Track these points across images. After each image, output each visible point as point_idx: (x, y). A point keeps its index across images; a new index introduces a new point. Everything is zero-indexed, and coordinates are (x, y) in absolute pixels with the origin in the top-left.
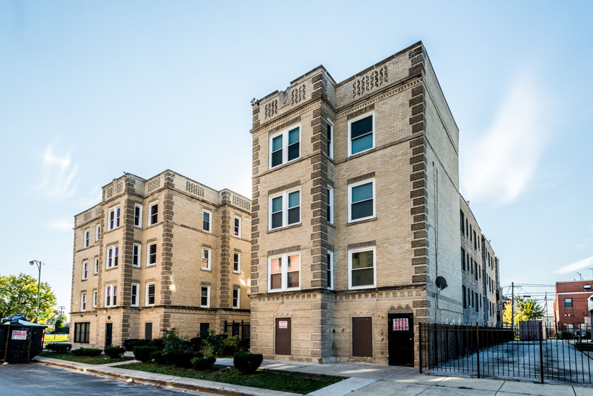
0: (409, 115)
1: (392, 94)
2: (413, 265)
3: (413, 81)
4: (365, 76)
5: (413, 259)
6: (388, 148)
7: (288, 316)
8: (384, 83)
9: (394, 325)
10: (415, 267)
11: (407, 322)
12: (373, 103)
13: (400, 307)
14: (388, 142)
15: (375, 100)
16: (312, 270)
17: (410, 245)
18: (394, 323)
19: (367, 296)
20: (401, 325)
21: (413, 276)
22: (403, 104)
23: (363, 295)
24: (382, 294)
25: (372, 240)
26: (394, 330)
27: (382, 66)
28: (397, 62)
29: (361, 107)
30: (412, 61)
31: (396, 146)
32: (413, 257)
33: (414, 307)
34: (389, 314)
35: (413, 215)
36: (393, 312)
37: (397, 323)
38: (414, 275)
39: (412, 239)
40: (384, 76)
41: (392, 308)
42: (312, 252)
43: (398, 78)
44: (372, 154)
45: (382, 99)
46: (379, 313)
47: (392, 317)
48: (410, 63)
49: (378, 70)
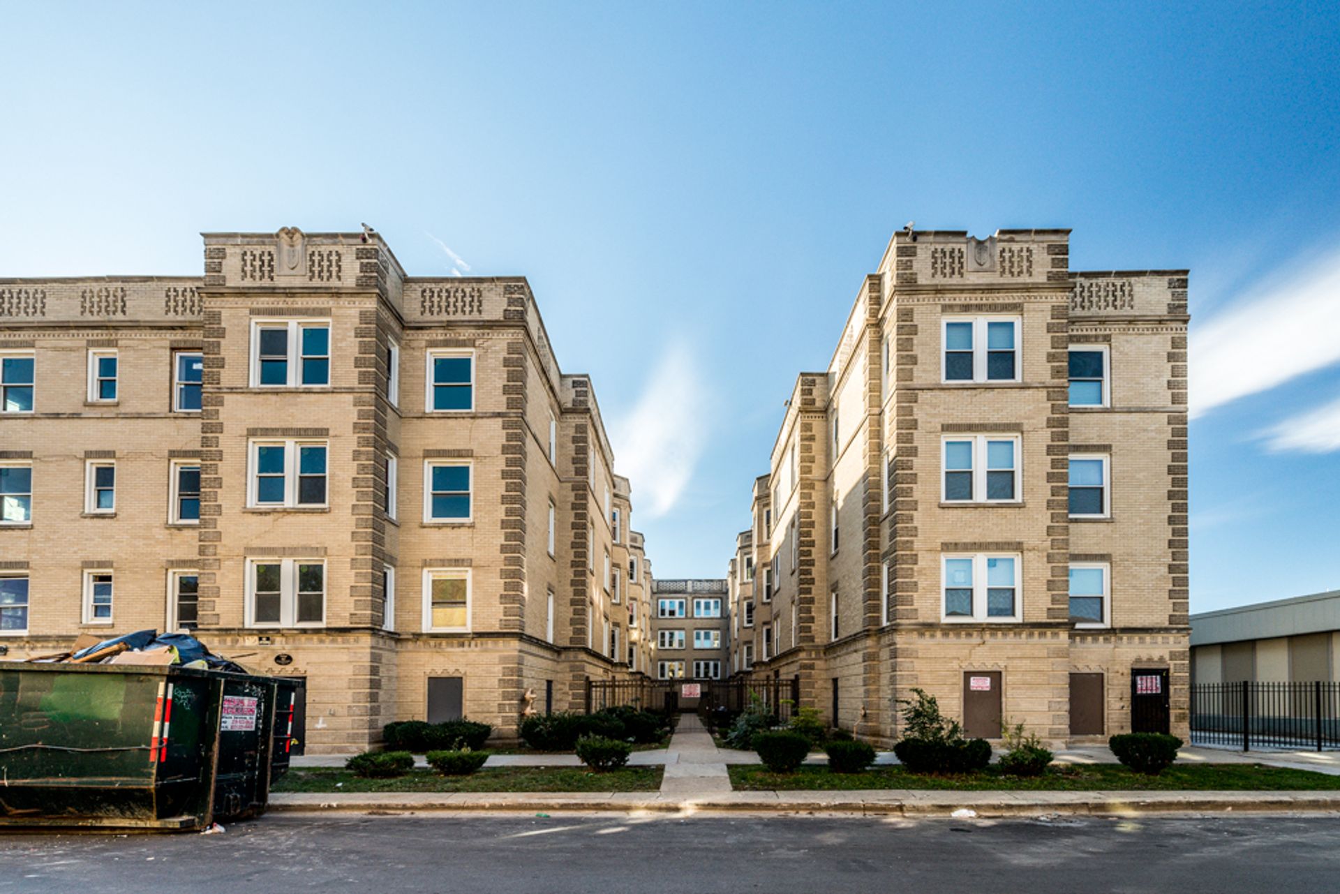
0: (1167, 376)
1: (1141, 331)
2: (1170, 598)
3: (1174, 325)
4: (1094, 281)
5: (1170, 591)
6: (1133, 415)
7: (996, 668)
8: (1127, 308)
9: (1139, 686)
10: (1174, 603)
11: (1159, 681)
12: (1108, 332)
13: (1150, 660)
14: (1135, 403)
15: (1112, 330)
16: (1049, 590)
17: (1166, 570)
18: (1139, 682)
19: (1095, 640)
20: (1149, 685)
21: (1171, 616)
22: (1156, 354)
23: (1090, 639)
24: (1121, 639)
25: (1105, 552)
26: (1139, 692)
27: (1125, 280)
28: (1149, 286)
29: (1087, 330)
30: (1173, 295)
31: (1146, 415)
32: (1171, 587)
33: (1171, 659)
34: (1132, 669)
35: (1171, 527)
36: (1138, 666)
37: (1144, 682)
38: (1172, 613)
39: (1169, 560)
40: (1127, 298)
41: (1138, 660)
42: (1050, 558)
43: (1151, 310)
44: (1106, 415)
45: (1124, 332)
46: (1117, 667)
47: (1136, 672)
48: (1170, 296)
49: (1118, 282)
